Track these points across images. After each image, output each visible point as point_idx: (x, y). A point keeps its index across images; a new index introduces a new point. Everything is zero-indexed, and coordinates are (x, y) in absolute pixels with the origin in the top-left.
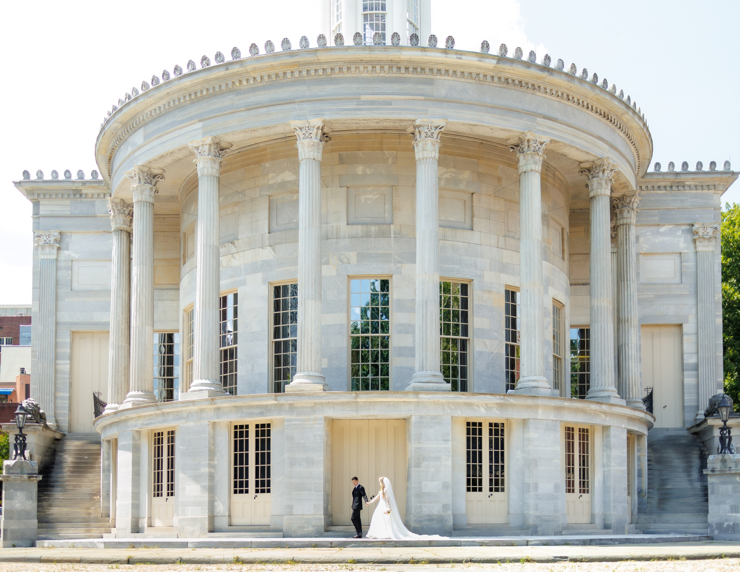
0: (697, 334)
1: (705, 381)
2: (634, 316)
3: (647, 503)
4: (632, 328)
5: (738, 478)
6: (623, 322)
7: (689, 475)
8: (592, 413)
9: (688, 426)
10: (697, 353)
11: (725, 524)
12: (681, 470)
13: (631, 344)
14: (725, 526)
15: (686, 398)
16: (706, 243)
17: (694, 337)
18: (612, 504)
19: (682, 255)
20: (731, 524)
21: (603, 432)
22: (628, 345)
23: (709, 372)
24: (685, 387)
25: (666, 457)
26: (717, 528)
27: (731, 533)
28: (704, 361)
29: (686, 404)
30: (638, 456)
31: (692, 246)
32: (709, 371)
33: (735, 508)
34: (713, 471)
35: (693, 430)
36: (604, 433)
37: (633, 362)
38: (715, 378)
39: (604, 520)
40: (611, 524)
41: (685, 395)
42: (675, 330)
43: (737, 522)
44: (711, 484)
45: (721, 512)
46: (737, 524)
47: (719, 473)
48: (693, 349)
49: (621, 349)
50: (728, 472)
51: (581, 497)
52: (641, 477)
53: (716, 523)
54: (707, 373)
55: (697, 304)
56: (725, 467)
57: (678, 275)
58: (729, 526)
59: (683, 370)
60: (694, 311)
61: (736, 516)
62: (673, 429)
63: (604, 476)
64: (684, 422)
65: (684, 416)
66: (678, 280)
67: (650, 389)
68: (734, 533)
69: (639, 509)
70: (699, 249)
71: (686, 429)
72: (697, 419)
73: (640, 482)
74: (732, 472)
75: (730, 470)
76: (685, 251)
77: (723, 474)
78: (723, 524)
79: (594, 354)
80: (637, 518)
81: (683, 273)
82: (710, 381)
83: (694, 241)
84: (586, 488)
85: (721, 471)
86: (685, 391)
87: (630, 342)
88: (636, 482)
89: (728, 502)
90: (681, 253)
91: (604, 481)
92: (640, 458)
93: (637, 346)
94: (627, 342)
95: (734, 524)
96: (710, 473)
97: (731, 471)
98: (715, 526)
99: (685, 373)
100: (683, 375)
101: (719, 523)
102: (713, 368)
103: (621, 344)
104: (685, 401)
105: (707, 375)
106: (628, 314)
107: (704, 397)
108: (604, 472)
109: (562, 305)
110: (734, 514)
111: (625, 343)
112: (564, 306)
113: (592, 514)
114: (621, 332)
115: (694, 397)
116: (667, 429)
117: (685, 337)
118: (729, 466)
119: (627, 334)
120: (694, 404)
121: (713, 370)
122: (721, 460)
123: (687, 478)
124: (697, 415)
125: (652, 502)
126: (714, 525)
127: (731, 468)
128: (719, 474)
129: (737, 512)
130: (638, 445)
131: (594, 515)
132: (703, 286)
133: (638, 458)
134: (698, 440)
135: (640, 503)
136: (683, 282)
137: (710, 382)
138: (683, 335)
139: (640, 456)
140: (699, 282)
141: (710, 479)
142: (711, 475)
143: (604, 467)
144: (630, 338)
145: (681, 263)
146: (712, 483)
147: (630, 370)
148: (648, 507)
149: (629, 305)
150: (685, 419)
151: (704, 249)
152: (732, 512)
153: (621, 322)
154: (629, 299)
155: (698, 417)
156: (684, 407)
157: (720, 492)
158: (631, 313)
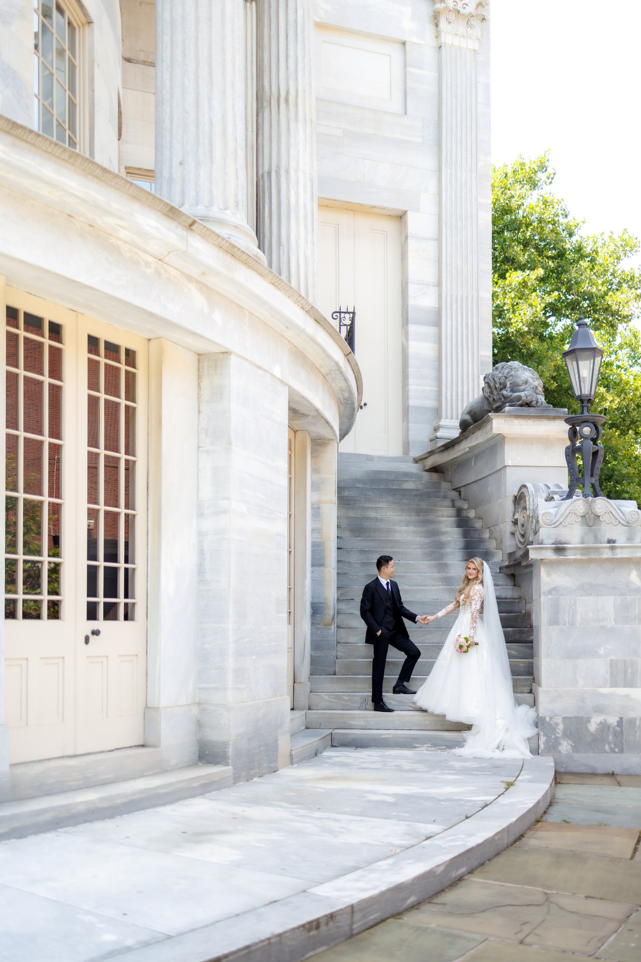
0: (439, 240)
1: (454, 351)
2: (304, 91)
3: (338, 643)
4: (300, 125)
5: (634, 576)
6: (274, 102)
7: (442, 567)
8: (148, 264)
9: (416, 453)
10: (439, 285)
11: (593, 721)
12: (419, 551)
13: (297, 171)
14: (593, 727)
15: (412, 387)
16: (461, 28)
17: (431, 248)
18: (231, 664)
19: (407, 46)
20: (613, 720)
21: (199, 377)
22: (287, 172)
23: (465, 332)
24: (411, 361)
25: (376, 519)
26: (567, 735)
27: (613, 751)
28: (454, 303)
29: (412, 402)
30: (312, 504)
31: (430, 29)
32: (464, 329)
33: (626, 671)
34: (559, 549)
35: (430, 462)
36: (205, 383)
37: (302, 227)
38: (475, 348)
39: (200, 725)
40: (225, 744)
41: (411, 381)
42: (390, 227)
43: (632, 714)
44: (550, 592)
45: (581, 682)
46: (632, 722)
47: (579, 557)
48: (430, 275)
49: (266, 185)
50: (607, 554)
51: (92, 638)
52: (322, 565)
53: (564, 719)
54: (459, 332)
55: (440, 170)
56: (596, 539)
57: (398, 95)
58: (604, 727)
59: (405, 322)
60: (432, 185)
61: (627, 696)
62: (380, 458)
63: (201, 553)
64: (406, 445)
65: (406, 430)
66: (396, 106)
67: (347, 316)
68: (622, 751)
69: (314, 661)
70: (447, 38)
71: (412, 460)
72: (437, 438)
73: (317, 582)
74: (620, 554)
75: (613, 548)
76: (414, 39)
77: (590, 561)
78: (588, 720)
79: (168, 84)
80: (308, 689)
81: (408, 91)
82: (465, 351)
83: (436, 18)
84: (121, 600)
85: (585, 550)
86: (411, 370)
87: (293, 164)
88: (308, 582)
89: (602, 651)
90: (404, 44)
91: (201, 571)
92: (319, 508)
93: (312, 181)
94: (283, 163)
95: (620, 722)
96: (550, 555)
97: (618, 551)
98: (561, 727)
99: (411, 328)
100: (406, 334)
101: (576, 718)
102: (472, 324)
103: (266, 168)
104: (411, 394)
105: (459, 337)
106: (287, 80)
107: (452, 387)
108: (201, 534)
109: (84, 20)
110: (622, 691)
111: (278, 167)
112: (90, 23)
113: (147, 707)
114: (266, 135)
115: (430, 387)
116: (370, 458)
117: (411, 243)
118: (609, 535)
119: (283, 139)
120: (431, 403)
121: (472, 328)
122: (583, 517)
123: (438, 575)
124: (436, 429)
125: (351, 640)
126: (557, 724)
127: (614, 542)
128: (575, 560)
129: (629, 684)
130: (315, 470)
131: (156, 709)
132: (454, 129)
133: (312, 508)
134: (445, 485)
135: (316, 646)
136: (408, 113)
137: (465, 356)
138: (406, 238)
139: (320, 502)
140: (444, 116)
141: (548, 575)
142: (551, 563)
143: (201, 515)
144: (292, 151)
145: (405, 67)
146: (553, 590)
147: (293, 247)
148: (340, 654)
149: (291, 53)
150: (411, 438)
151: (456, 41)
152: (614, 684)
153: (266, 104)
154: (291, 35)
155: (439, 434)
156: (406, 410)
157: (578, 617)
158: (296, 79)
